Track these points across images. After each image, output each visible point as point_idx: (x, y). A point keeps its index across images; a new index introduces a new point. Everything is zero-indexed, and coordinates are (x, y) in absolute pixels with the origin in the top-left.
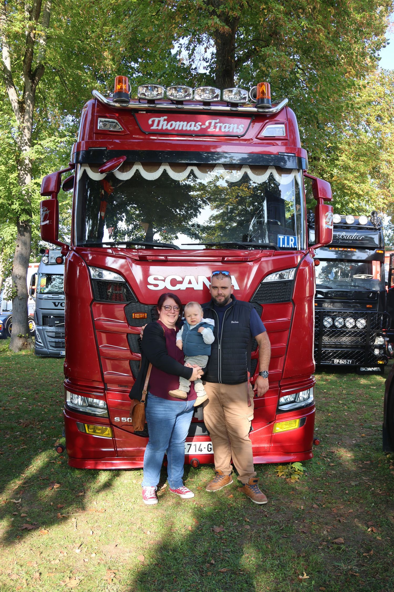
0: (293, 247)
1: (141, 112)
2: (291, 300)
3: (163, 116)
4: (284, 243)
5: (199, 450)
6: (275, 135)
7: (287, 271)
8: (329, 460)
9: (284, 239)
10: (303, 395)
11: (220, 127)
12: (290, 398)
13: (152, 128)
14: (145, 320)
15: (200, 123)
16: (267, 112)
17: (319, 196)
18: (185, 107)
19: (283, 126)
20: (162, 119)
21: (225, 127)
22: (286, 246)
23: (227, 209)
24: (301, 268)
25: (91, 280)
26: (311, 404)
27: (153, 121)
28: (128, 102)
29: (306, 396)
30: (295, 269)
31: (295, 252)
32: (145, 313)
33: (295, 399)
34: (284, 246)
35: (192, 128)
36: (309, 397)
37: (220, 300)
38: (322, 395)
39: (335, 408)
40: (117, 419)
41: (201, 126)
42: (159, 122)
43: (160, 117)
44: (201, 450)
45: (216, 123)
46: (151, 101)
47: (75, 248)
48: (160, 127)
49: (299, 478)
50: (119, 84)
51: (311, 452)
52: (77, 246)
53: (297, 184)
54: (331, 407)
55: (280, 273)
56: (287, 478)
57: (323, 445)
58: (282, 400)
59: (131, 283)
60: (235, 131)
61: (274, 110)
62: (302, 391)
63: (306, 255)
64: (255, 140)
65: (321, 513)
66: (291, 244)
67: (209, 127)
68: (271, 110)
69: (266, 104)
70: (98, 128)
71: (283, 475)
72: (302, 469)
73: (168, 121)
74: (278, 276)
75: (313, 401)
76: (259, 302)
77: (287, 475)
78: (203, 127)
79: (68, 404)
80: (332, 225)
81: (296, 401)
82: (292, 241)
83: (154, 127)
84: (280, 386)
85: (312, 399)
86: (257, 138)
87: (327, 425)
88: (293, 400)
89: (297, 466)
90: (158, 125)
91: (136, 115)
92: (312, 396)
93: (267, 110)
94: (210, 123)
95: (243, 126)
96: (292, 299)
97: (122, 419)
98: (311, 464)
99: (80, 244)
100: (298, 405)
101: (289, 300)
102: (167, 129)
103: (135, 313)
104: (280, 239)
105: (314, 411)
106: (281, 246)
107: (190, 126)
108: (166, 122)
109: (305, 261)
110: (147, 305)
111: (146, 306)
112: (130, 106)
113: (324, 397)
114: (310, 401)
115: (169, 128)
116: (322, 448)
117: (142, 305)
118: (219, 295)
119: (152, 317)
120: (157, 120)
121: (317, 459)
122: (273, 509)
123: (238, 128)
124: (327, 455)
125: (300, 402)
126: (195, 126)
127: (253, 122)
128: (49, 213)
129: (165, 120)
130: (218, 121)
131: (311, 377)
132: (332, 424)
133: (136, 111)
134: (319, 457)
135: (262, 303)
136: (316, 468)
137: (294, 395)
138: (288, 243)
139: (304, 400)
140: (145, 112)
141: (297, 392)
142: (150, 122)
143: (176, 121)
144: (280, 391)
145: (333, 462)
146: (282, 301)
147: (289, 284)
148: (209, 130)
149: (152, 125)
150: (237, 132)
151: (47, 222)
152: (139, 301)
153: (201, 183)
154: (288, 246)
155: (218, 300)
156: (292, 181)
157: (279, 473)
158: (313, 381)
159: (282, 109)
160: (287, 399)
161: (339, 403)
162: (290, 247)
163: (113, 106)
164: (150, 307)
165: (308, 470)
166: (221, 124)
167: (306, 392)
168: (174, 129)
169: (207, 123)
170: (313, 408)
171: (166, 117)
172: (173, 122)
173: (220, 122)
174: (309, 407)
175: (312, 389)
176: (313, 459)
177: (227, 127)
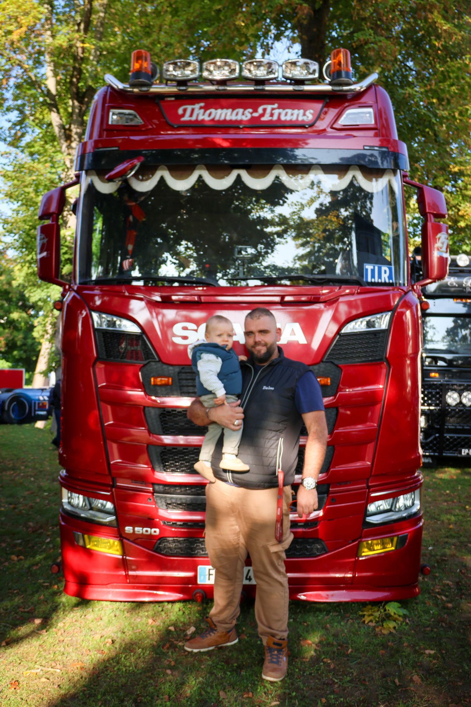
0: (387, 281)
1: (169, 99)
2: (384, 359)
3: (198, 103)
4: (373, 276)
5: (246, 579)
6: (358, 123)
7: (378, 316)
8: (444, 598)
9: (373, 271)
10: (403, 501)
11: (280, 114)
12: (383, 505)
13: (183, 119)
14: (169, 387)
15: (251, 110)
16: (347, 91)
17: (427, 211)
18: (229, 88)
19: (371, 110)
20: (197, 106)
21: (286, 114)
22: (376, 281)
23: (314, 247)
24: (399, 310)
25: (95, 330)
26: (416, 514)
27: (185, 110)
28: (150, 85)
29: (409, 503)
30: (390, 313)
31: (391, 288)
32: (168, 377)
33: (392, 506)
34: (373, 280)
35: (239, 117)
36: (413, 504)
37: (259, 351)
38: (443, 498)
39: (460, 518)
40: (128, 529)
41: (251, 113)
42: (193, 110)
43: (193, 104)
44: (250, 579)
45: (273, 109)
46: (182, 83)
47: (75, 288)
48: (194, 118)
49: (395, 628)
50: (137, 62)
51: (416, 586)
52: (80, 284)
53: (392, 192)
54: (454, 515)
55: (368, 318)
56: (378, 627)
57: (437, 574)
58: (372, 508)
59: (149, 335)
60: (300, 118)
61: (357, 87)
62: (403, 494)
63: (406, 293)
64: (329, 130)
65: (424, 692)
66: (385, 278)
67: (263, 115)
68: (352, 87)
69: (344, 79)
70: (110, 123)
71: (371, 621)
72: (402, 612)
73: (206, 108)
74: (365, 323)
75: (419, 510)
76: (336, 362)
77: (377, 622)
78: (256, 115)
79: (65, 507)
80: (447, 252)
81: (393, 509)
82: (385, 272)
83: (186, 118)
84: (369, 487)
85: (418, 507)
86: (332, 128)
87: (447, 543)
88: (388, 507)
89: (393, 608)
90: (191, 115)
91: (162, 104)
92: (417, 502)
93: (345, 88)
94: (265, 110)
95: (312, 111)
96: (386, 358)
97: (136, 529)
98: (417, 603)
99: (82, 281)
100: (395, 517)
101: (382, 359)
102: (203, 120)
103: (156, 377)
104: (367, 270)
105: (421, 524)
106: (369, 280)
107: (237, 114)
108: (202, 111)
109: (405, 301)
110: (172, 365)
111: (171, 368)
112: (152, 90)
113: (446, 501)
114: (414, 510)
115: (207, 118)
116: (435, 578)
117: (165, 366)
118: (256, 343)
119: (180, 383)
120: (189, 108)
121: (427, 596)
122: (348, 679)
123: (304, 115)
124: (442, 590)
125: (400, 510)
126: (243, 114)
127: (327, 106)
128: (47, 241)
129: (201, 108)
130: (276, 106)
131: (416, 474)
132: (454, 541)
133: (161, 96)
134: (429, 593)
135: (341, 363)
136: (424, 611)
137: (391, 500)
138: (380, 276)
139: (406, 508)
140: (173, 99)
141: (395, 496)
142: (180, 111)
143: (216, 109)
144: (369, 495)
145: (450, 602)
146: (371, 361)
147: (381, 335)
148: (263, 119)
149: (183, 115)
150: (303, 121)
151: (45, 254)
152: (160, 360)
153: (281, 215)
154: (380, 281)
155: (256, 353)
156: (386, 186)
157: (366, 617)
158: (419, 480)
159: (369, 87)
160: (379, 506)
161: (465, 509)
162: (383, 281)
163: (130, 91)
164: (177, 369)
165: (410, 613)
166: (281, 110)
167: (408, 496)
168: (213, 120)
169: (260, 110)
170: (419, 519)
171: (202, 104)
172: (213, 110)
173: (279, 108)
174: (413, 518)
175: (417, 492)
176: (420, 596)
177: (289, 114)
